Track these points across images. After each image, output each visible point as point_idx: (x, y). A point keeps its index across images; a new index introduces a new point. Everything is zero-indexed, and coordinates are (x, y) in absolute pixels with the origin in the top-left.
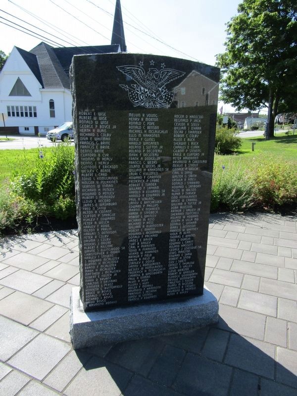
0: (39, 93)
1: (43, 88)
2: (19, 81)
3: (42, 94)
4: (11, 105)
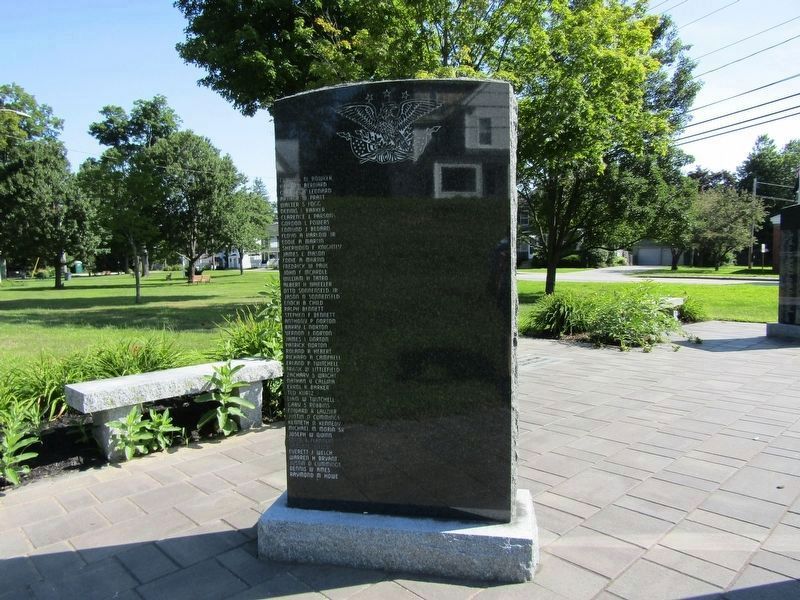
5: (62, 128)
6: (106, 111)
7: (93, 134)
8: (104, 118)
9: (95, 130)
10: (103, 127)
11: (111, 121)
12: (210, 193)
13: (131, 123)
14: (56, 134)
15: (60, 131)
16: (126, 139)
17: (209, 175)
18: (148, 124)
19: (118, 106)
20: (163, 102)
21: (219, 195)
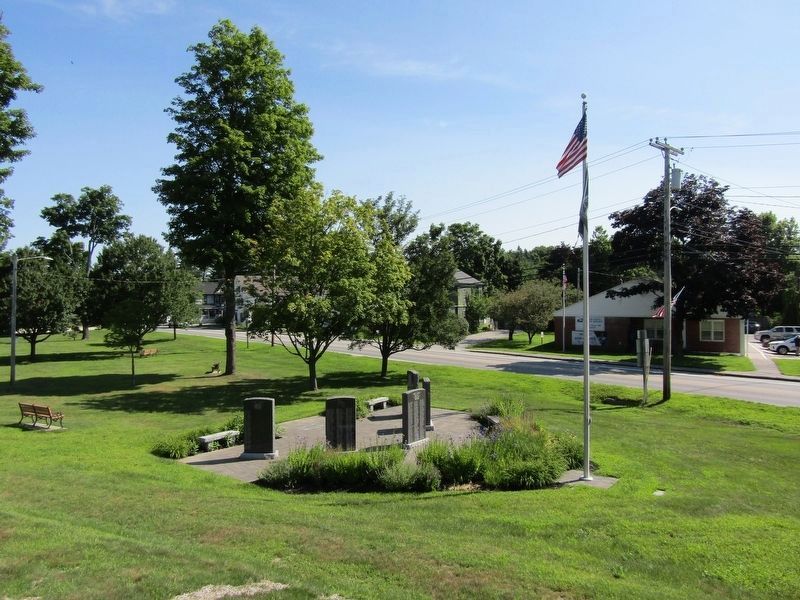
5: (13, 207)
6: (57, 198)
7: (44, 217)
8: (55, 204)
9: (47, 213)
10: (54, 212)
11: (61, 206)
12: (159, 286)
13: (78, 207)
14: (7, 212)
15: (10, 210)
16: (73, 221)
17: (158, 273)
18: (93, 209)
19: (68, 194)
20: (108, 190)
21: (166, 289)
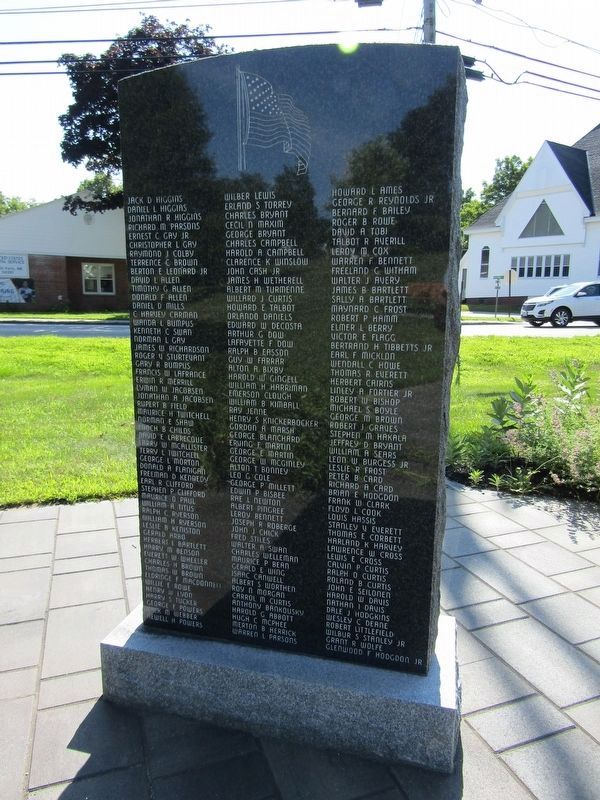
0: (582, 226)
1: (593, 215)
2: (543, 208)
3: (586, 228)
4: (518, 254)
